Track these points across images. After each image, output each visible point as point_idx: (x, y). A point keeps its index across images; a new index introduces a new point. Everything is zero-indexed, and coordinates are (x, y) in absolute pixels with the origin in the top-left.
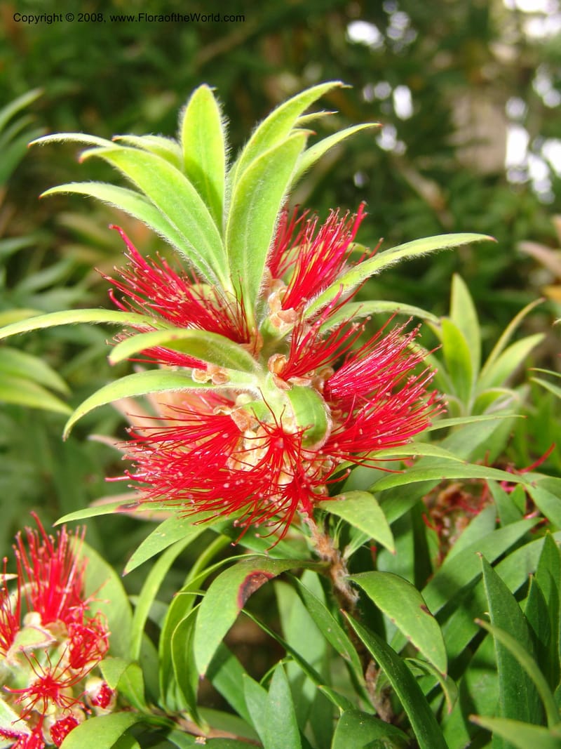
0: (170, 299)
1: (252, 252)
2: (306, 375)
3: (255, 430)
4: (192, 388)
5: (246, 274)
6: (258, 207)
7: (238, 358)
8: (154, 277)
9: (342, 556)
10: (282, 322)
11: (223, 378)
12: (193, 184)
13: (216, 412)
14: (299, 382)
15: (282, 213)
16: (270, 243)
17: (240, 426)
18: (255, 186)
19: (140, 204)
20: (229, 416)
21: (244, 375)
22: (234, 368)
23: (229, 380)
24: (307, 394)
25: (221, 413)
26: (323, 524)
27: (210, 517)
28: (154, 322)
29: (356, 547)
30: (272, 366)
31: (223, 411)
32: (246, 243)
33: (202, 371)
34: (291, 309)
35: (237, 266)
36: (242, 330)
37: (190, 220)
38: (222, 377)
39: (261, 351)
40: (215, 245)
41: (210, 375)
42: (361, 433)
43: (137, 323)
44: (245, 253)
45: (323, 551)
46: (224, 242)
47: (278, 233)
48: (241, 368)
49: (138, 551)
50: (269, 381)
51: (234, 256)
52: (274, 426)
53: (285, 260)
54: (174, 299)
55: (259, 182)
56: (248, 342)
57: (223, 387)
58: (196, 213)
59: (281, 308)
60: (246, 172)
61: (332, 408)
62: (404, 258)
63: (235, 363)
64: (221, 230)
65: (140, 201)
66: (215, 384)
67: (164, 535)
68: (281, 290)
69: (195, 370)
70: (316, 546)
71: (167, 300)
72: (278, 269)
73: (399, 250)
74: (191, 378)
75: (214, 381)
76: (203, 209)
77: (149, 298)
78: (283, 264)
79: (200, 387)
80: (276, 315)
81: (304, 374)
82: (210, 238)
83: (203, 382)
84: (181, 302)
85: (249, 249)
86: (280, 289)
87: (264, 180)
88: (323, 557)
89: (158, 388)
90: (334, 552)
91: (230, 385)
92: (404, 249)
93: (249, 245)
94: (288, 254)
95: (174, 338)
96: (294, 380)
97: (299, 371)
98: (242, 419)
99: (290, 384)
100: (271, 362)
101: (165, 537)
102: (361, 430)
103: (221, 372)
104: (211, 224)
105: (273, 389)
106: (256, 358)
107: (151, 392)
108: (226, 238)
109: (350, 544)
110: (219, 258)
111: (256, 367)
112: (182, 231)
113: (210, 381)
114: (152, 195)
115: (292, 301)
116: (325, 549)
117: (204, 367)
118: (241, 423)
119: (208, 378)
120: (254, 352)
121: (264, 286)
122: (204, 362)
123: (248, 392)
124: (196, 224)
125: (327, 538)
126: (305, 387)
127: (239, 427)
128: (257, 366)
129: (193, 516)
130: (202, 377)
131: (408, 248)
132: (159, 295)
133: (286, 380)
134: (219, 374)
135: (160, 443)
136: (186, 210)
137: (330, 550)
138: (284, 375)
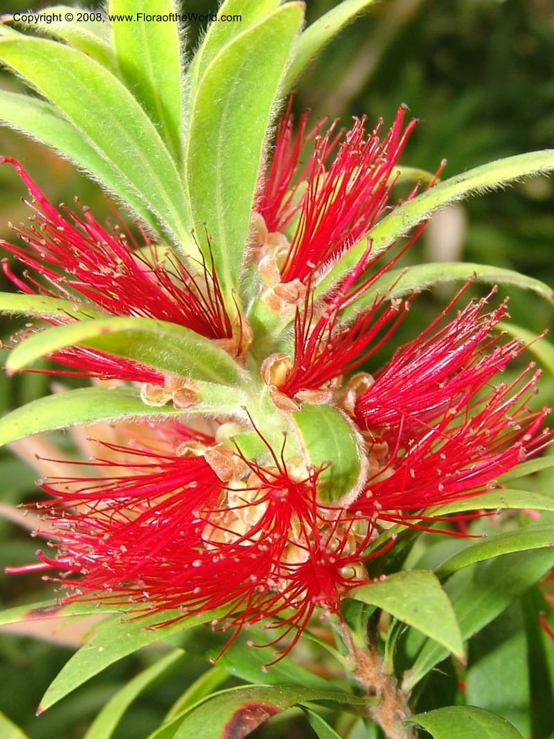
0: (99, 271)
1: (230, 191)
2: (324, 387)
3: (245, 479)
4: (141, 414)
5: (221, 228)
6: (234, 119)
7: (211, 360)
8: (73, 237)
9: (399, 686)
10: (283, 303)
11: (191, 397)
12: (129, 89)
13: (181, 451)
14: (312, 398)
15: (275, 128)
16: (257, 176)
17: (220, 473)
18: (229, 85)
19: (48, 120)
20: (203, 457)
21: (224, 391)
22: (208, 379)
23: (201, 400)
24: (325, 417)
25: (189, 453)
26: (365, 632)
27: (174, 618)
28: (74, 309)
29: (423, 670)
30: (268, 373)
31: (191, 449)
32: (219, 178)
33: (158, 387)
34: (297, 281)
35: (206, 215)
36: (217, 317)
37: (127, 145)
38: (187, 394)
39: (249, 350)
40: (169, 183)
41: (170, 393)
42: (413, 476)
43: (48, 312)
44: (218, 193)
45: (368, 679)
46: (182, 177)
47: (269, 160)
48: (217, 378)
49: (59, 675)
50: (265, 399)
51: (201, 200)
52: (276, 471)
53: (289, 202)
54: (105, 271)
55: (233, 80)
56: (230, 336)
57: (191, 411)
58: (137, 133)
59: (279, 280)
60: (210, 66)
61: (366, 439)
62: (470, 191)
63: (209, 371)
64: (178, 158)
65: (48, 116)
66: (178, 407)
67: (101, 649)
68: (279, 250)
69: (145, 385)
70: (356, 671)
71: (95, 273)
72: (277, 217)
73: (464, 180)
74: (139, 399)
75: (176, 402)
76: (147, 125)
77: (67, 270)
78: (286, 208)
79: (155, 413)
80: (273, 291)
81: (321, 384)
82: (160, 171)
83: (159, 405)
84: (116, 275)
85: (223, 186)
86: (277, 249)
87: (240, 76)
88: (368, 689)
89: (86, 417)
90: (385, 680)
91: (204, 408)
92: (473, 177)
93: (224, 180)
94: (294, 191)
95: (105, 331)
96: (303, 394)
97: (310, 380)
98: (223, 460)
99: (298, 401)
100: (265, 367)
101: (103, 652)
102: (412, 471)
103: (186, 386)
104: (161, 149)
105: (272, 412)
106: (244, 362)
107: (75, 424)
108: (186, 170)
109: (414, 667)
110: (177, 202)
111: (242, 376)
112: (115, 162)
113: (170, 402)
114: (66, 106)
115: (297, 269)
116: (371, 675)
117: (159, 380)
118: (222, 468)
119: (168, 397)
120: (239, 352)
121: (251, 246)
122: (158, 371)
123: (232, 419)
124: (137, 150)
125: (373, 655)
126: (323, 406)
127: (218, 475)
128: (243, 373)
129: (147, 618)
130: (158, 397)
131: (478, 175)
132: (82, 265)
133: (291, 396)
134: (184, 390)
135: (92, 504)
136: (121, 129)
137: (379, 676)
138: (289, 388)
